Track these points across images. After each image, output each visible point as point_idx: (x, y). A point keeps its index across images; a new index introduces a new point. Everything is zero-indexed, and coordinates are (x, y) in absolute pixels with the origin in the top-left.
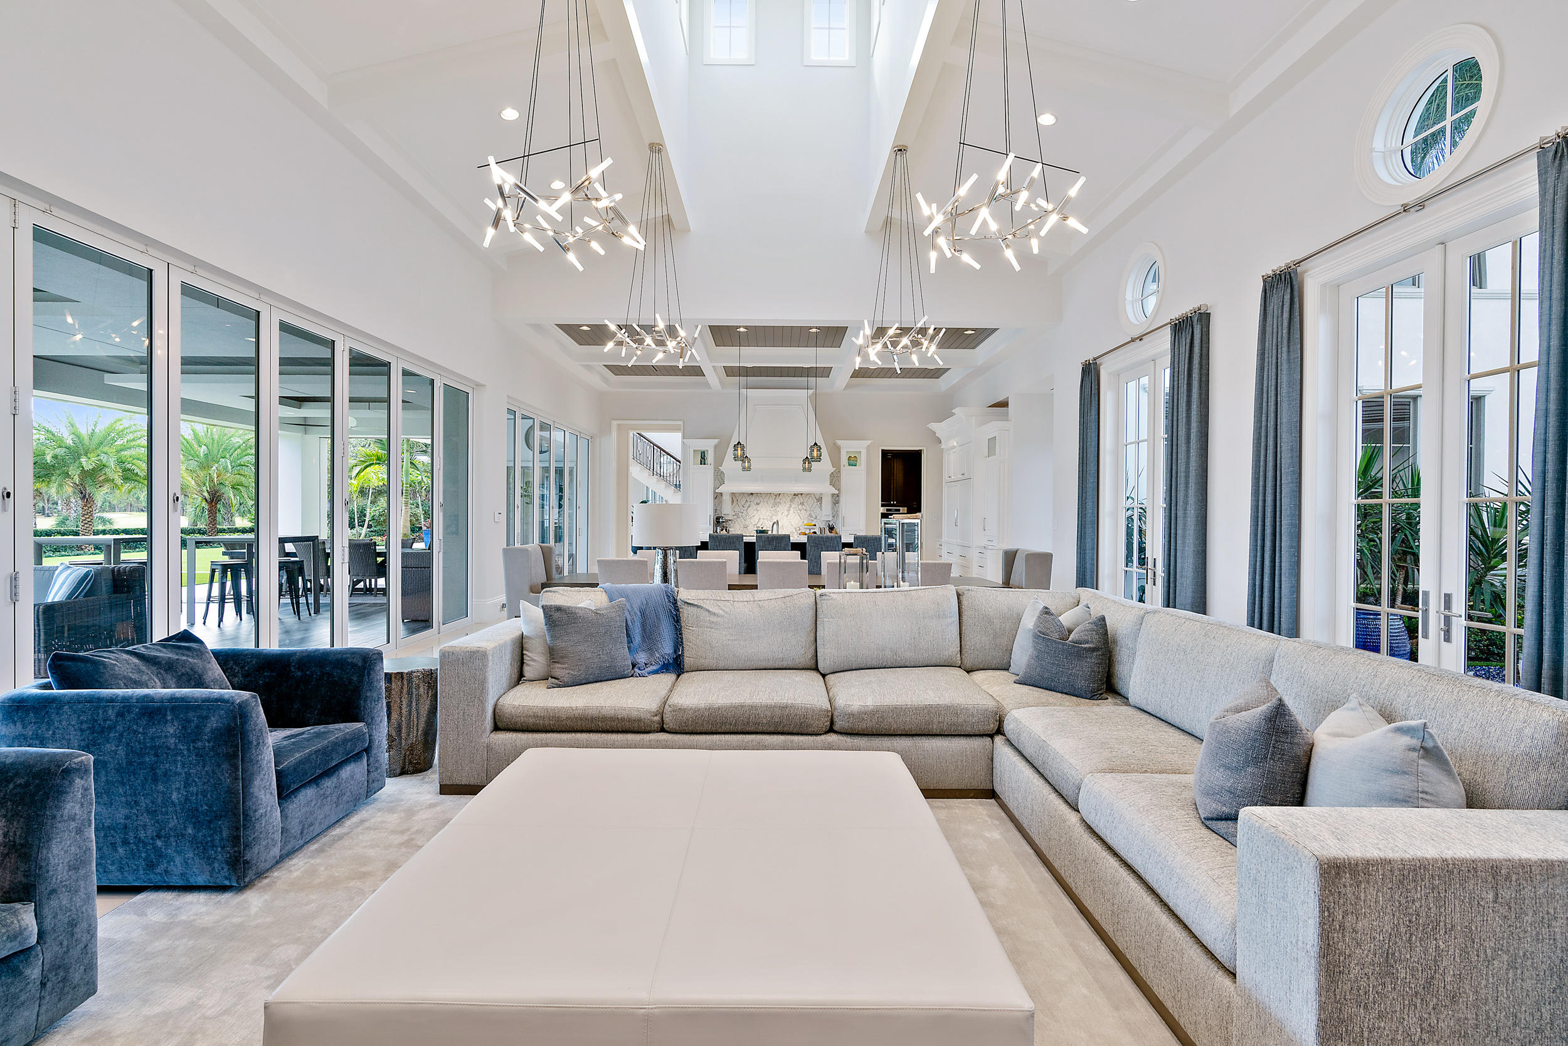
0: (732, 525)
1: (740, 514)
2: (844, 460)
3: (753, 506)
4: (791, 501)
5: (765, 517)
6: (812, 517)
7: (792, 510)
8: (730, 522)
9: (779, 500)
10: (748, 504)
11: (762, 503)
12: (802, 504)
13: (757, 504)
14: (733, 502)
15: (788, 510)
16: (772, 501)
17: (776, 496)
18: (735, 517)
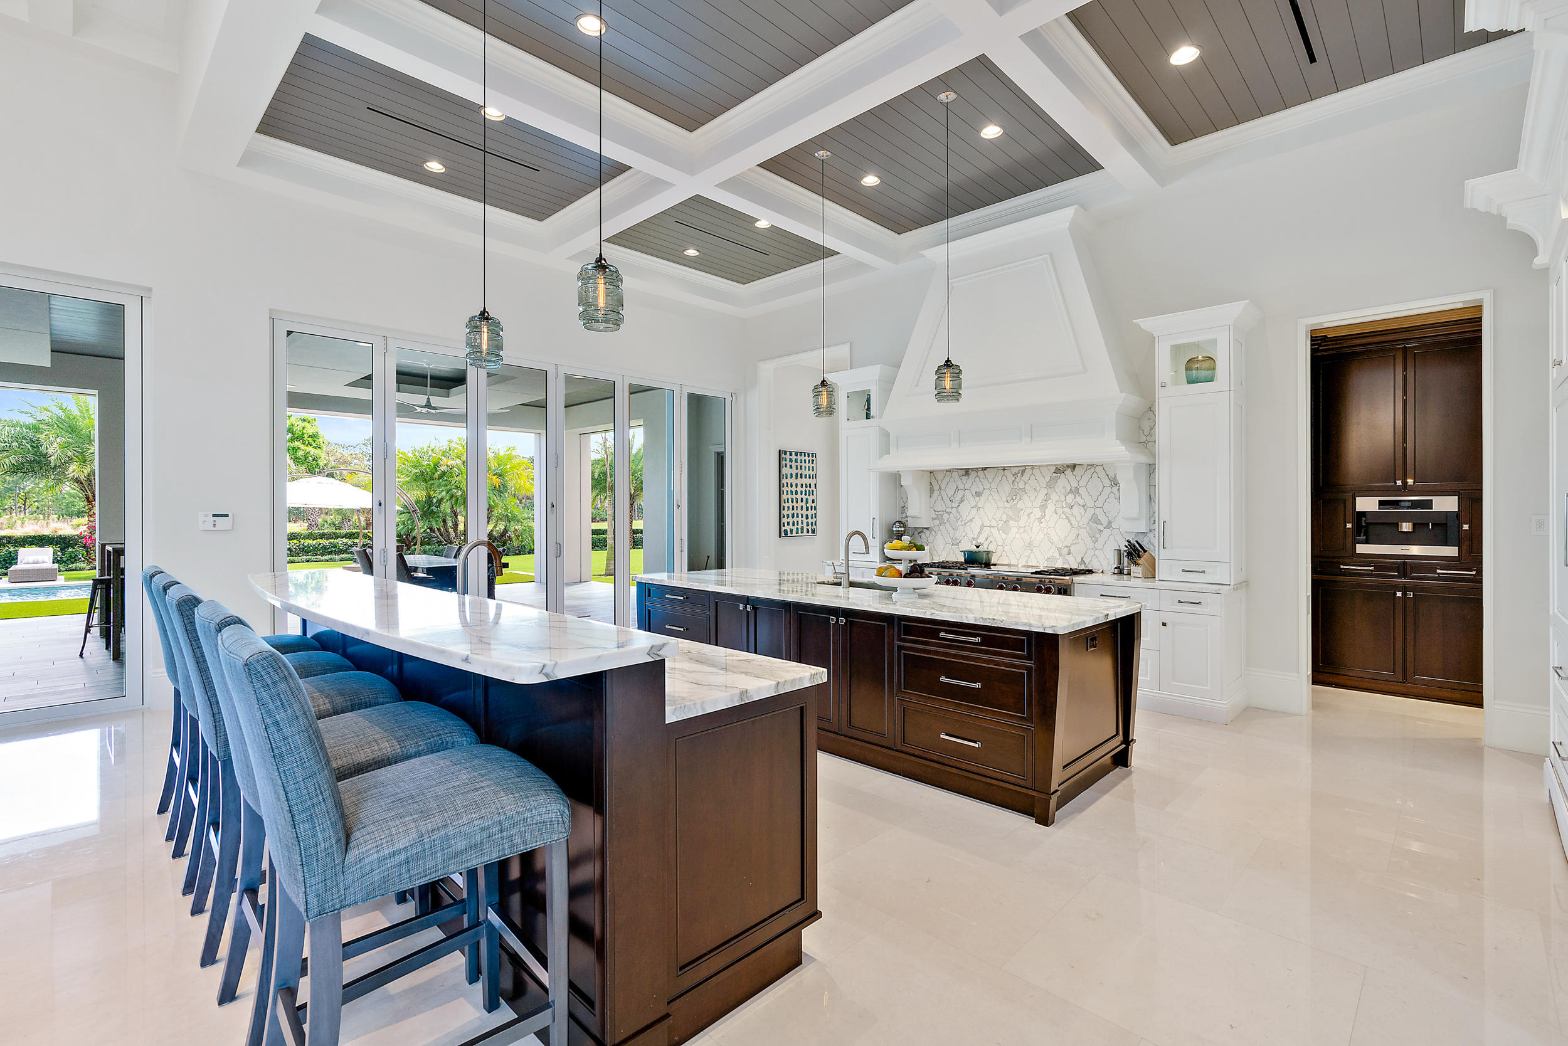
0: (931, 539)
1: (946, 516)
2: (1165, 367)
3: (971, 501)
4: (1050, 485)
5: (994, 523)
6: (1098, 522)
7: (1051, 507)
8: (927, 532)
9: (1021, 485)
10: (960, 494)
11: (986, 493)
12: (1075, 491)
13: (978, 494)
14: (932, 491)
15: (1043, 507)
16: (1006, 487)
17: (1015, 475)
18: (937, 522)
